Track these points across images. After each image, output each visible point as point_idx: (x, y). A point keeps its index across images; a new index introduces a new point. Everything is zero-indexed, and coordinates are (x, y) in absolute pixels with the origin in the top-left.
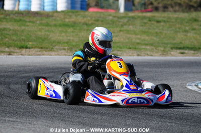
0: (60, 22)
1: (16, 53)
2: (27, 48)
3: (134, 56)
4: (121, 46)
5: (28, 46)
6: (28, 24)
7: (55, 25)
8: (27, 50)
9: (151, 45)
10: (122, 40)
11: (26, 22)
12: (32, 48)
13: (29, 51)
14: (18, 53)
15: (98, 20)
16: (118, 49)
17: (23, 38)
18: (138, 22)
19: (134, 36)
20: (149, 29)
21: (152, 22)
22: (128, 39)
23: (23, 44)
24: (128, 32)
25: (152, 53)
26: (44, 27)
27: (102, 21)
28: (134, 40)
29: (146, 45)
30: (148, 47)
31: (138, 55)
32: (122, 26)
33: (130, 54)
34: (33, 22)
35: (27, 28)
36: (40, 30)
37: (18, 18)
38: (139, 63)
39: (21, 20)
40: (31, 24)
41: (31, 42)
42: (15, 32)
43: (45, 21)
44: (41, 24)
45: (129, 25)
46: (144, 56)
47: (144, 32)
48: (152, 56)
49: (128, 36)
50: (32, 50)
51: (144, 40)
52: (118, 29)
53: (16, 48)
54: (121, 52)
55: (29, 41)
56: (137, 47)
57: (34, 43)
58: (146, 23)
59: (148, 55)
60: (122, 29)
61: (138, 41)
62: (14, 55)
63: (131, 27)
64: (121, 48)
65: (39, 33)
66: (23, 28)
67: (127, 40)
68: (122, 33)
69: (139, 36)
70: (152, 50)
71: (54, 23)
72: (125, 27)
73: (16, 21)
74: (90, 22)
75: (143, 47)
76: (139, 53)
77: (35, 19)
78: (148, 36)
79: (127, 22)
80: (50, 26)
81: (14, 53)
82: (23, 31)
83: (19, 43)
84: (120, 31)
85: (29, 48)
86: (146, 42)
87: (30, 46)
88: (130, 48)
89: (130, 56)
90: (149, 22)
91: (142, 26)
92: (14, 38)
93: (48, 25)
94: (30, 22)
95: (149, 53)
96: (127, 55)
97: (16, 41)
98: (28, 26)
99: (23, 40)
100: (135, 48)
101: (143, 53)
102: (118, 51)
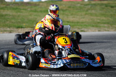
0: (44, 9)
1: (15, 31)
2: (22, 28)
3: (96, 31)
4: (87, 25)
5: (23, 26)
6: (22, 11)
7: (41, 11)
8: (22, 29)
9: (108, 23)
10: (87, 20)
11: (21, 9)
12: (26, 27)
13: (24, 30)
14: (16, 31)
15: (70, 7)
16: (85, 27)
17: (19, 20)
18: (98, 7)
19: (95, 18)
20: (106, 12)
21: (108, 7)
22: (92, 19)
23: (19, 25)
24: (91, 14)
25: (108, 29)
26: (33, 13)
27: (73, 8)
28: (95, 20)
29: (105, 23)
30: (106, 25)
31: (99, 31)
32: (87, 10)
33: (94, 30)
34: (25, 9)
35: (21, 14)
36: (31, 15)
37: (15, 7)
38: (100, 36)
39: (17, 8)
40: (24, 11)
41: (24, 23)
42: (14, 17)
43: (34, 8)
44: (31, 11)
45: (92, 10)
46: (103, 31)
47: (102, 15)
48: (108, 31)
49: (92, 17)
50: (25, 29)
51: (103, 20)
52: (84, 13)
53: (15, 28)
54: (87, 29)
55: (23, 23)
56: (98, 25)
57: (27, 24)
58: (103, 8)
59: (106, 31)
60: (87, 13)
61: (98, 21)
62: (13, 33)
63: (93, 11)
64: (87, 26)
65: (30, 17)
66: (19, 13)
67: (91, 21)
68: (87, 16)
69: (99, 18)
70: (108, 27)
71: (40, 9)
72: (90, 11)
73: (14, 9)
74: (65, 9)
75: (102, 25)
76: (99, 29)
77: (27, 7)
78: (105, 17)
79: (91, 8)
80: (37, 12)
81: (13, 31)
82: (19, 16)
83: (16, 25)
84: (86, 14)
85: (24, 28)
86: (104, 22)
87: (24, 26)
88: (93, 26)
89: (93, 31)
90: (106, 8)
91: (101, 10)
92: (13, 21)
93: (36, 11)
94: (23, 9)
95: (106, 29)
96: (91, 31)
97: (14, 23)
98: (22, 12)
99: (19, 22)
100: (97, 26)
101: (102, 29)
102: (85, 28)
